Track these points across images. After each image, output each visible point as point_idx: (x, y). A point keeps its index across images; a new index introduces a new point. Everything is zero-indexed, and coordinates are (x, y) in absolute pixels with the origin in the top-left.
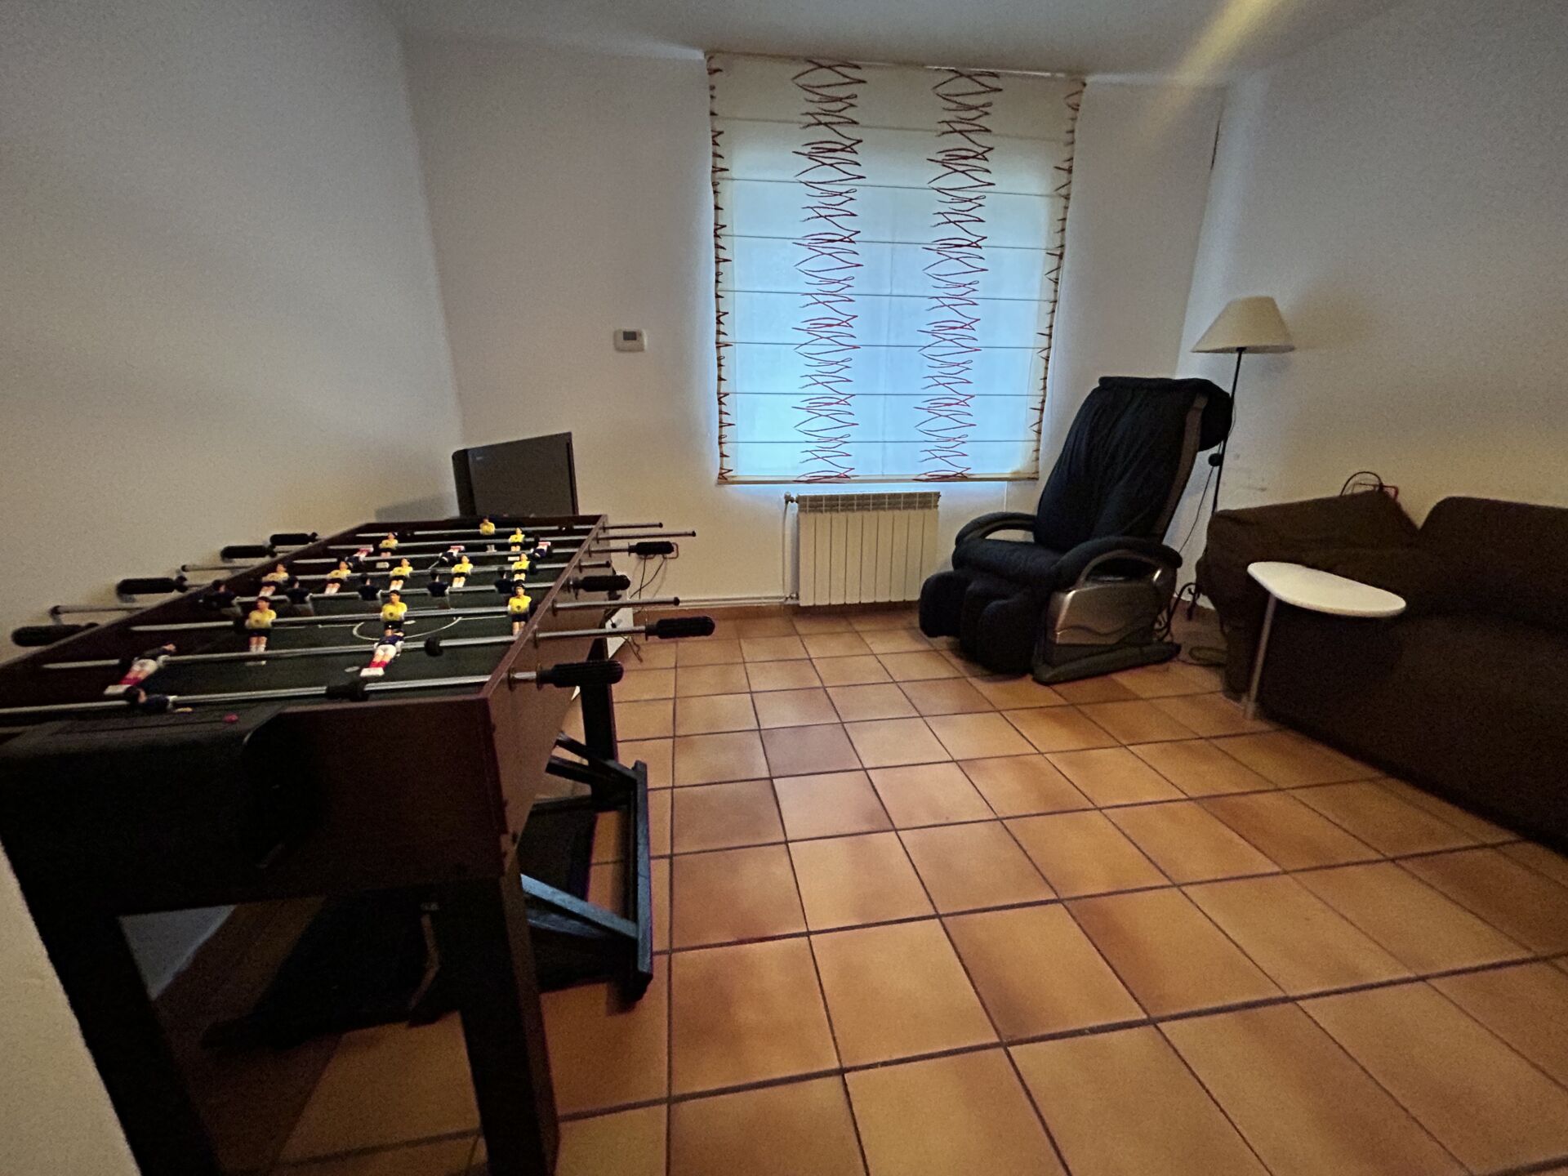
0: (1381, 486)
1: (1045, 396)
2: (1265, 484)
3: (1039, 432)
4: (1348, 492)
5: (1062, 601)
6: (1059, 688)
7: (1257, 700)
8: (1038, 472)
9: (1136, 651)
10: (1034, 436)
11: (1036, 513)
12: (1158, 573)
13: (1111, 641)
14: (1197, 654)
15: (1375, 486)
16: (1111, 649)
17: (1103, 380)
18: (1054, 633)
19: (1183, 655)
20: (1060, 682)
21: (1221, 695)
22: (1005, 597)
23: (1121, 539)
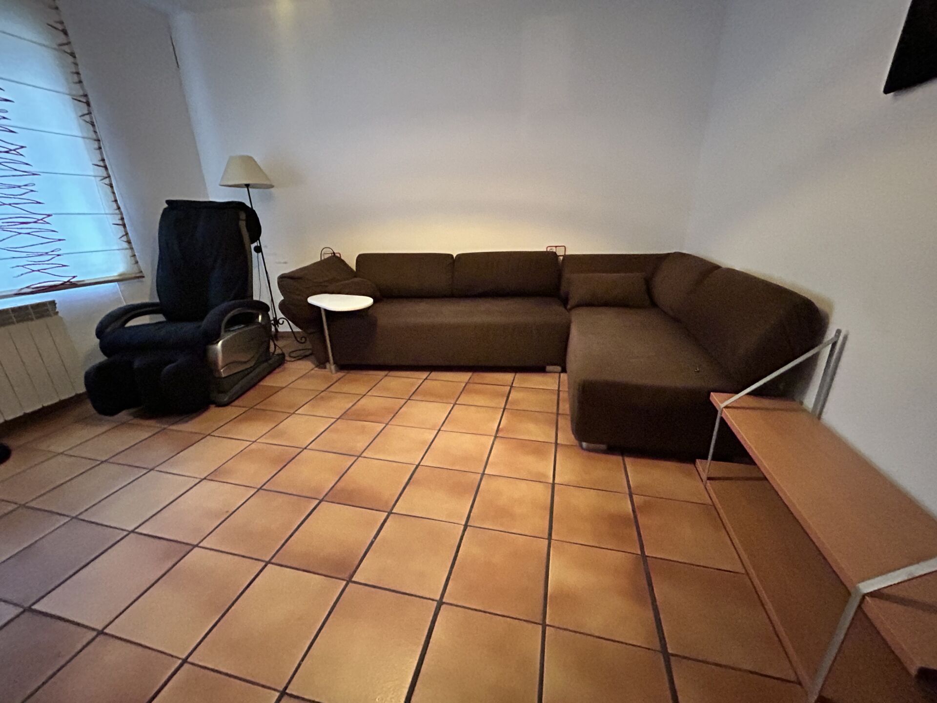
0: (334, 253)
1: (121, 214)
2: (285, 260)
3: (129, 242)
4: (323, 258)
5: (216, 350)
6: (236, 403)
7: (335, 363)
8: (141, 272)
9: (265, 365)
10: (126, 245)
11: (157, 300)
12: (260, 317)
13: (252, 364)
14: (292, 355)
15: (332, 254)
16: (253, 368)
17: (168, 202)
18: (219, 371)
19: (287, 358)
20: (234, 401)
21: (316, 369)
22: (170, 362)
23: (233, 302)
